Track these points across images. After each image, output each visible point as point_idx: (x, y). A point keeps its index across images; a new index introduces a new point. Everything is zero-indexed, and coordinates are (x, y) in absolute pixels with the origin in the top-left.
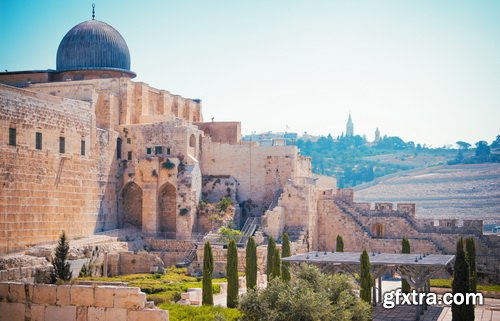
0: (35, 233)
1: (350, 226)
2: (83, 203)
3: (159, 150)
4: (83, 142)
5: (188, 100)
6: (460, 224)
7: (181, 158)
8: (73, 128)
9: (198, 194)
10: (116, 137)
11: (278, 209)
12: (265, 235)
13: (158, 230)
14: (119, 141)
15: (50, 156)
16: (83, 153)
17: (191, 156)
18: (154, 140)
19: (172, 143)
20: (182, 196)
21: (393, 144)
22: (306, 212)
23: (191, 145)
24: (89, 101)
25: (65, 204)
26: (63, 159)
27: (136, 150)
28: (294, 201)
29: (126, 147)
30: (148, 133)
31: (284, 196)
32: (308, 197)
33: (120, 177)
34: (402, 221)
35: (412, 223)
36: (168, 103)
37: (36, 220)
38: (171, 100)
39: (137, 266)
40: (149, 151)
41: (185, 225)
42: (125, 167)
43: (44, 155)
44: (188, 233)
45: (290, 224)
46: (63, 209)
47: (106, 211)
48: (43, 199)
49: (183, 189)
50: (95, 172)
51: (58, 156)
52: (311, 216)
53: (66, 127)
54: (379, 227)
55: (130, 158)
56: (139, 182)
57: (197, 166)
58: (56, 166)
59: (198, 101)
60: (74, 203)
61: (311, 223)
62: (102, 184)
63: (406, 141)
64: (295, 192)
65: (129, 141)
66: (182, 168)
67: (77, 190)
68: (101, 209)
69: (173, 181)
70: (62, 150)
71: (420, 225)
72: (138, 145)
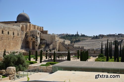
0: (8, 49)
1: (64, 48)
2: (18, 44)
3: (33, 35)
4: (18, 34)
5: (40, 27)
6: (81, 47)
7: (36, 36)
8: (16, 31)
9: (39, 43)
10: (25, 33)
11: (52, 45)
12: (49, 49)
13: (32, 49)
14: (26, 33)
15: (11, 36)
16: (18, 35)
17: (38, 36)
18: (32, 33)
19: (35, 34)
20: (36, 43)
21: (83, 36)
22: (56, 46)
23: (38, 34)
24: (20, 26)
25: (14, 44)
26: (14, 36)
27: (29, 35)
28: (55, 44)
29: (27, 35)
30: (31, 32)
31: (53, 43)
32: (57, 43)
33: (26, 40)
34: (72, 47)
35: (73, 47)
36: (36, 27)
37: (8, 47)
38: (37, 27)
39: (26, 55)
40: (31, 35)
41: (37, 48)
42: (27, 38)
43: (9, 35)
44: (37, 49)
45: (54, 47)
46: (14, 45)
47: (23, 45)
48: (9, 43)
49: (36, 42)
50: (21, 39)
51: (12, 36)
52: (57, 46)
53: (14, 31)
54: (68, 48)
55: (28, 36)
56: (29, 41)
57: (39, 38)
58: (12, 37)
59: (43, 27)
60: (16, 44)
61: (57, 47)
62: (22, 41)
63: (85, 35)
64: (55, 42)
65: (28, 33)
66: (36, 38)
67: (17, 42)
68: (22, 45)
69: (35, 40)
70: (14, 35)
71: (75, 47)
72: (29, 34)
